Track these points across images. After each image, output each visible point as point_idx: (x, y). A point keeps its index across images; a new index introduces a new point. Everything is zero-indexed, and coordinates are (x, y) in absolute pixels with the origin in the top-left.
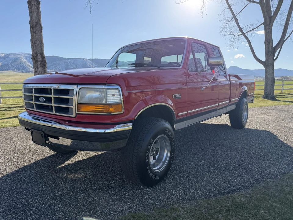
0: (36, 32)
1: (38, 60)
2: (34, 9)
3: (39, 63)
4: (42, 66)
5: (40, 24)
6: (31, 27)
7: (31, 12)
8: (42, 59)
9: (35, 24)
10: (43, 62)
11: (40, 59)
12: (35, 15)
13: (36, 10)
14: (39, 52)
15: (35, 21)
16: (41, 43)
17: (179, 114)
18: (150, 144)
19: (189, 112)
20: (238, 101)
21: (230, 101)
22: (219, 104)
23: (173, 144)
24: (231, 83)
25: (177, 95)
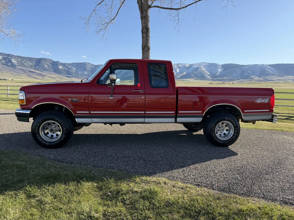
0: (145, 52)
2: (144, 35)
5: (148, 46)
6: (143, 49)
7: (143, 38)
9: (144, 46)
12: (144, 39)
13: (146, 36)
15: (144, 44)
17: (77, 112)
18: (39, 123)
19: (91, 112)
20: (203, 115)
21: (177, 113)
22: (146, 112)
23: (64, 129)
24: (179, 96)
25: (73, 99)
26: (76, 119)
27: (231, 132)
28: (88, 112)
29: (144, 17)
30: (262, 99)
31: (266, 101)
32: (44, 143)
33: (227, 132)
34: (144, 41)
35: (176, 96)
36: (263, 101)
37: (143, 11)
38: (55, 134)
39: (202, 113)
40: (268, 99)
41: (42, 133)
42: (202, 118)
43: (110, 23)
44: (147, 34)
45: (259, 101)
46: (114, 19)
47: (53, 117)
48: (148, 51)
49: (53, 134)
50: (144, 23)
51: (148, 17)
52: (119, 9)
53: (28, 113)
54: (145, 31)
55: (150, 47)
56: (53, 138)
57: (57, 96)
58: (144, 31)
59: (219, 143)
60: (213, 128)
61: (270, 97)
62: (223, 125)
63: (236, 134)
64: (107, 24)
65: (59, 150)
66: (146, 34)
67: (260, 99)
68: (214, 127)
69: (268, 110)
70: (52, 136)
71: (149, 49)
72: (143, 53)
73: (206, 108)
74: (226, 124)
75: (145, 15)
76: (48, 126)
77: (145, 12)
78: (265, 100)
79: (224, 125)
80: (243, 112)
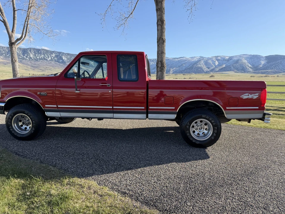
0: (160, 45)
1: (158, 66)
2: (160, 27)
3: (159, 68)
4: (161, 71)
5: (163, 39)
6: (157, 42)
7: (158, 30)
8: (161, 65)
9: (159, 38)
10: (162, 68)
11: (160, 66)
12: (159, 32)
13: (161, 28)
14: (160, 60)
15: (159, 37)
16: (162, 53)
17: (46, 106)
18: (11, 116)
19: (58, 106)
20: (177, 111)
21: (147, 108)
22: (114, 107)
23: (34, 122)
24: (149, 90)
25: (42, 93)
26: (46, 112)
27: (210, 132)
28: (56, 106)
29: (159, 9)
30: (249, 95)
31: (255, 96)
32: (16, 135)
33: (206, 132)
34: (159, 34)
35: (146, 90)
36: (250, 96)
37: (158, 3)
38: (29, 127)
39: (176, 109)
40: (257, 94)
41: (15, 125)
42: (176, 115)
43: (129, 18)
44: (162, 26)
45: (245, 96)
46: (132, 14)
47: (23, 110)
48: (163, 44)
49: (27, 127)
50: (159, 15)
51: (164, 9)
52: (137, 3)
53: (3, 106)
54: (161, 23)
55: (165, 39)
56: (26, 131)
57: (25, 90)
58: (159, 23)
59: (195, 143)
60: (188, 127)
61: (260, 91)
62: (201, 123)
63: (215, 135)
64: (126, 19)
65: (30, 142)
66: (160, 26)
67: (247, 94)
68: (188, 125)
69: (258, 108)
70: (26, 128)
71: (164, 41)
72: (158, 46)
73: (180, 104)
74: (205, 123)
75: (160, 7)
76: (22, 119)
77: (160, 4)
78: (253, 95)
79: (203, 123)
80: (225, 109)
